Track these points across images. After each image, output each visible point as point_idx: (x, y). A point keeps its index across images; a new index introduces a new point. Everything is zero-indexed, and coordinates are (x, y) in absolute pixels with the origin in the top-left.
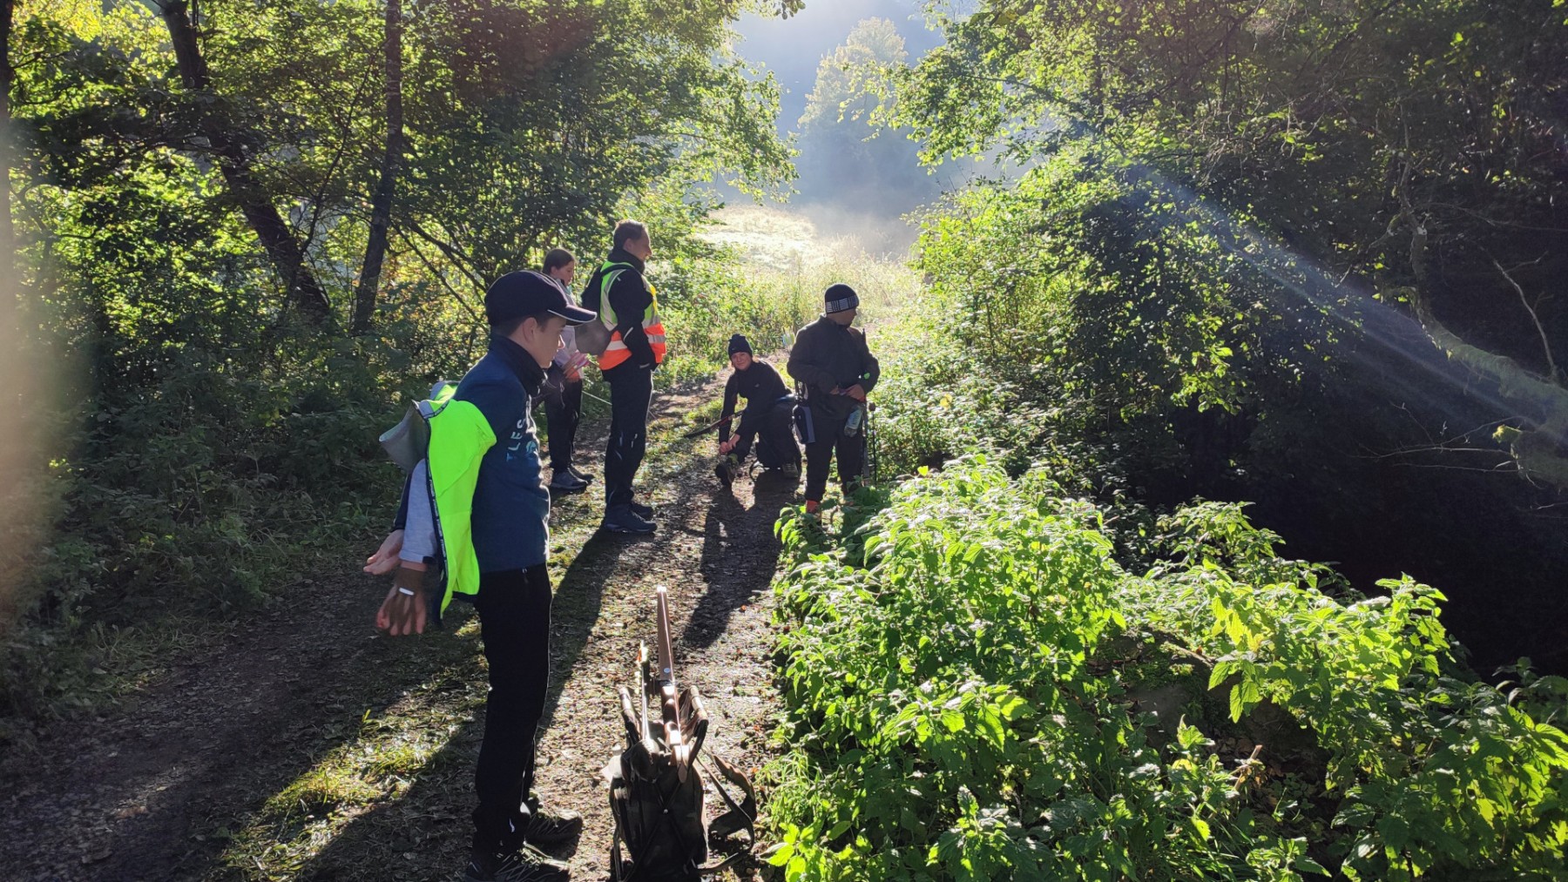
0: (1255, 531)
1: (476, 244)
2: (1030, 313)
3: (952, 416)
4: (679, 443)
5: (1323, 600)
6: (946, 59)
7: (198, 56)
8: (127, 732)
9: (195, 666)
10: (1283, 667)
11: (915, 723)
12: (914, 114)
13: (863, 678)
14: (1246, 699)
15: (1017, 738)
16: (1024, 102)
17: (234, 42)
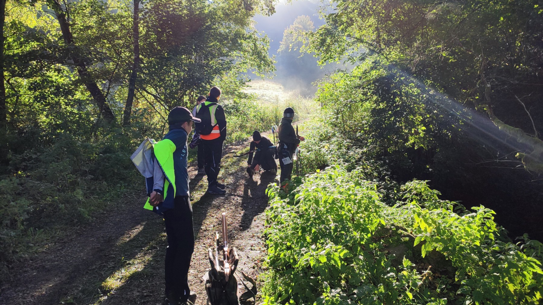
0: (431, 190)
1: (165, 95)
2: (357, 115)
3: (329, 151)
4: (235, 162)
5: (453, 214)
6: (326, 29)
7: (70, 32)
8: (40, 266)
9: (64, 242)
10: (439, 238)
11: (309, 260)
12: (315, 48)
13: (293, 244)
14: (427, 249)
15: (346, 264)
16: (353, 43)
17: (82, 28)
